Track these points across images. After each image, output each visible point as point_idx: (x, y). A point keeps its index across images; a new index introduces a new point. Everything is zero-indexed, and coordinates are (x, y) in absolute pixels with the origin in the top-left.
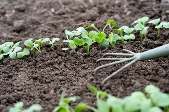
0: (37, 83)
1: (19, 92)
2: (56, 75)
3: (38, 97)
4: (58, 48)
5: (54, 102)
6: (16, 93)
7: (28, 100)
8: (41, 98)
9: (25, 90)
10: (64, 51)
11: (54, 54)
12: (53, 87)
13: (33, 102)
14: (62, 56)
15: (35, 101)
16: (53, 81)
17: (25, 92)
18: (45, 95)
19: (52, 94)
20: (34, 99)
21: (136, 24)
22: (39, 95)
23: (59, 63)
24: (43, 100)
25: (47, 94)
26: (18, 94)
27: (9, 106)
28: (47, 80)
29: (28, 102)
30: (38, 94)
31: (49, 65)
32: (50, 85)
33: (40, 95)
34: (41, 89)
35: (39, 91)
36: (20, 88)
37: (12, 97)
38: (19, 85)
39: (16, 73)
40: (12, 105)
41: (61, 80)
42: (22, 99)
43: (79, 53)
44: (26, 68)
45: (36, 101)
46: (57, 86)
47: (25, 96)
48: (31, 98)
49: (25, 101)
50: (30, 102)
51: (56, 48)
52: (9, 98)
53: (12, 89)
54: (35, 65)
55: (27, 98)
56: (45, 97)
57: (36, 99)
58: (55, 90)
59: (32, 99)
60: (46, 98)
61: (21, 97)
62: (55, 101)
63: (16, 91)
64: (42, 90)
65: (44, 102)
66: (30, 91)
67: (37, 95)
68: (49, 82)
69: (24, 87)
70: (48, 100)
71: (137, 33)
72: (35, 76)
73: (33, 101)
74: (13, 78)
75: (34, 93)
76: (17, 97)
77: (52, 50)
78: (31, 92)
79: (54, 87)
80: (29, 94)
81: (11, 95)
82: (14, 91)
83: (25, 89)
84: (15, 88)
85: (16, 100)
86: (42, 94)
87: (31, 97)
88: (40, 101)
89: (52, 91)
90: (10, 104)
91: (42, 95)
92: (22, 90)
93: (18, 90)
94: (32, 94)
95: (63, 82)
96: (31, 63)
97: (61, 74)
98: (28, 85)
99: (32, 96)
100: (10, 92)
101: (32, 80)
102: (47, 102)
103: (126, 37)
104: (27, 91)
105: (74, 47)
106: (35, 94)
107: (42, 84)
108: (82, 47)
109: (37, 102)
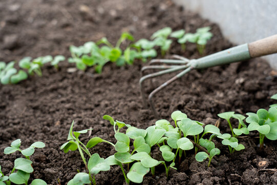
0: (38, 113)
1: (15, 127)
2: (62, 102)
3: (41, 131)
4: (63, 70)
5: (61, 137)
6: (11, 127)
7: (28, 136)
8: (44, 132)
9: (23, 123)
10: (70, 73)
11: (58, 76)
12: (59, 118)
13: (34, 138)
14: (68, 79)
15: (36, 136)
16: (58, 110)
17: (23, 125)
18: (49, 129)
19: (58, 126)
20: (36, 134)
21: (156, 38)
22: (41, 129)
23: (65, 88)
24: (47, 135)
25: (51, 127)
26: (15, 129)
27: (3, 145)
28: (51, 110)
29: (28, 138)
30: (40, 127)
31: (53, 90)
32: (54, 115)
33: (43, 129)
34: (44, 121)
35: (42, 123)
36: (16, 121)
37: (7, 133)
38: (16, 117)
39: (10, 102)
40: (7, 143)
41: (69, 109)
42: (20, 135)
43: (89, 75)
44: (23, 95)
45: (38, 136)
46: (64, 116)
47: (23, 131)
48: (31, 133)
49: (23, 137)
50: (31, 138)
51: (60, 69)
52: (3, 134)
53: (6, 122)
54: (34, 90)
55: (26, 133)
56: (49, 131)
57: (38, 134)
58: (62, 121)
59: (33, 134)
60: (51, 131)
61: (18, 133)
62: (62, 135)
63: (11, 125)
64: (45, 123)
65: (48, 137)
66: (29, 123)
67: (39, 129)
68: (54, 112)
69: (22, 120)
70: (53, 134)
71: (158, 49)
72: (35, 104)
73: (34, 136)
74: (7, 109)
75: (35, 126)
76: (14, 133)
77: (54, 72)
78: (31, 125)
79: (61, 118)
80: (29, 128)
81: (5, 131)
82: (8, 125)
83: (24, 121)
84: (10, 121)
85: (12, 136)
86: (46, 127)
87: (31, 131)
88: (43, 136)
89: (58, 123)
90: (4, 142)
91: (45, 129)
92: (19, 123)
93: (14, 124)
94: (32, 128)
95: (71, 111)
96: (29, 89)
97: (68, 101)
98: (27, 116)
99: (33, 130)
100: (4, 127)
101: (32, 110)
102: (52, 136)
103: (145, 54)
104: (26, 124)
105: (83, 67)
106: (36, 128)
107: (44, 115)
108: (92, 67)
109: (40, 137)
